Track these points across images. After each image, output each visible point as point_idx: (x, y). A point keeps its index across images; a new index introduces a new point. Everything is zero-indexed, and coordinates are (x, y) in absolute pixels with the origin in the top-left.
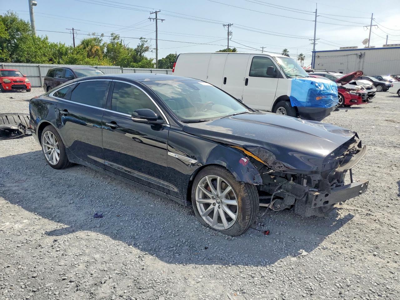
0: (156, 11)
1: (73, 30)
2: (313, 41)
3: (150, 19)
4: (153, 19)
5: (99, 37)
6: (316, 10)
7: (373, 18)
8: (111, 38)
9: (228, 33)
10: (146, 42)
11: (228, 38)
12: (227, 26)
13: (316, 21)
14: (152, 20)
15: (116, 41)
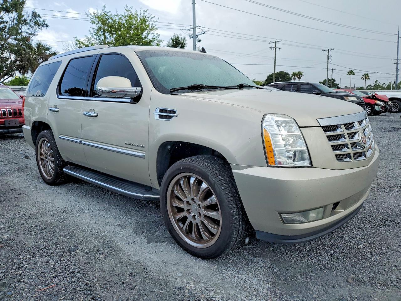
2: (396, 61)
4: (273, 48)
6: (398, 32)
9: (328, 57)
11: (328, 62)
12: (327, 51)
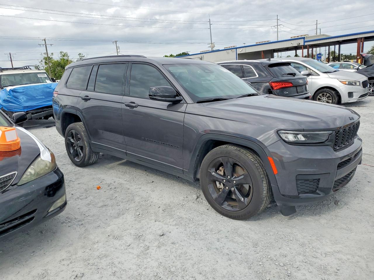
0: (44, 39)
1: (10, 54)
7: (278, 19)
10: (83, 57)
13: (210, 28)
14: (42, 45)
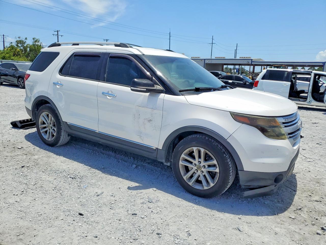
0: (57, 31)
1: (3, 35)
3: (54, 35)
5: (23, 40)
7: (213, 39)
8: (33, 41)
13: (170, 39)
14: (55, 35)
15: (37, 43)
